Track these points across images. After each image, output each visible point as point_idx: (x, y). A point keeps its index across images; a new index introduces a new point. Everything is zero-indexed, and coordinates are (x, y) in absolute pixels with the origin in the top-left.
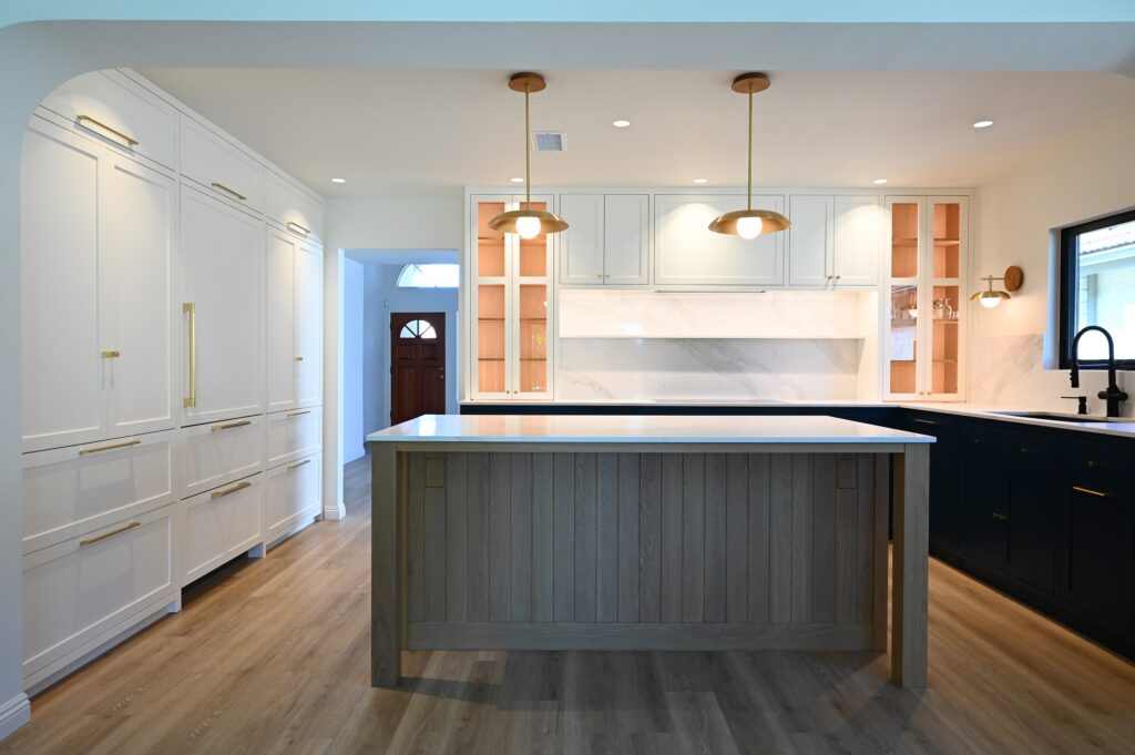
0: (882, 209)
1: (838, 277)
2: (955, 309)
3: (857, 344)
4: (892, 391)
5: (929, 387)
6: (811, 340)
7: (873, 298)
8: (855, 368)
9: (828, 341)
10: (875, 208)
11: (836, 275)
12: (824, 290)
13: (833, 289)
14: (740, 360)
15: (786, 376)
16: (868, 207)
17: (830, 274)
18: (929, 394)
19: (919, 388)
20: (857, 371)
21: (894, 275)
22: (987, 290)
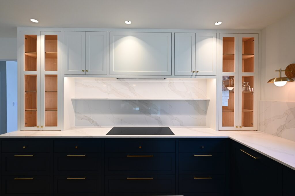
0: (218, 39)
1: (198, 72)
2: (252, 87)
3: (206, 102)
4: (223, 126)
5: (240, 124)
6: (186, 101)
7: (214, 81)
8: (205, 112)
9: (193, 101)
10: (214, 39)
11: (197, 70)
12: (191, 78)
13: (195, 78)
14: (155, 109)
15: (175, 116)
16: (211, 39)
17: (193, 70)
18: (240, 127)
19: (235, 124)
20: (206, 114)
21: (224, 71)
22: (278, 77)
